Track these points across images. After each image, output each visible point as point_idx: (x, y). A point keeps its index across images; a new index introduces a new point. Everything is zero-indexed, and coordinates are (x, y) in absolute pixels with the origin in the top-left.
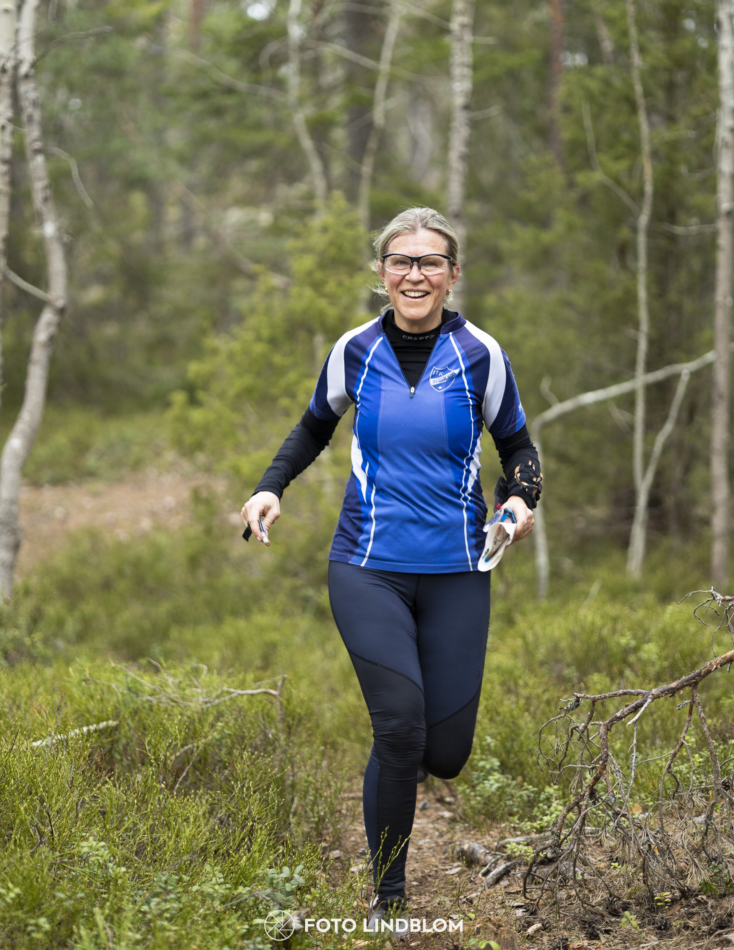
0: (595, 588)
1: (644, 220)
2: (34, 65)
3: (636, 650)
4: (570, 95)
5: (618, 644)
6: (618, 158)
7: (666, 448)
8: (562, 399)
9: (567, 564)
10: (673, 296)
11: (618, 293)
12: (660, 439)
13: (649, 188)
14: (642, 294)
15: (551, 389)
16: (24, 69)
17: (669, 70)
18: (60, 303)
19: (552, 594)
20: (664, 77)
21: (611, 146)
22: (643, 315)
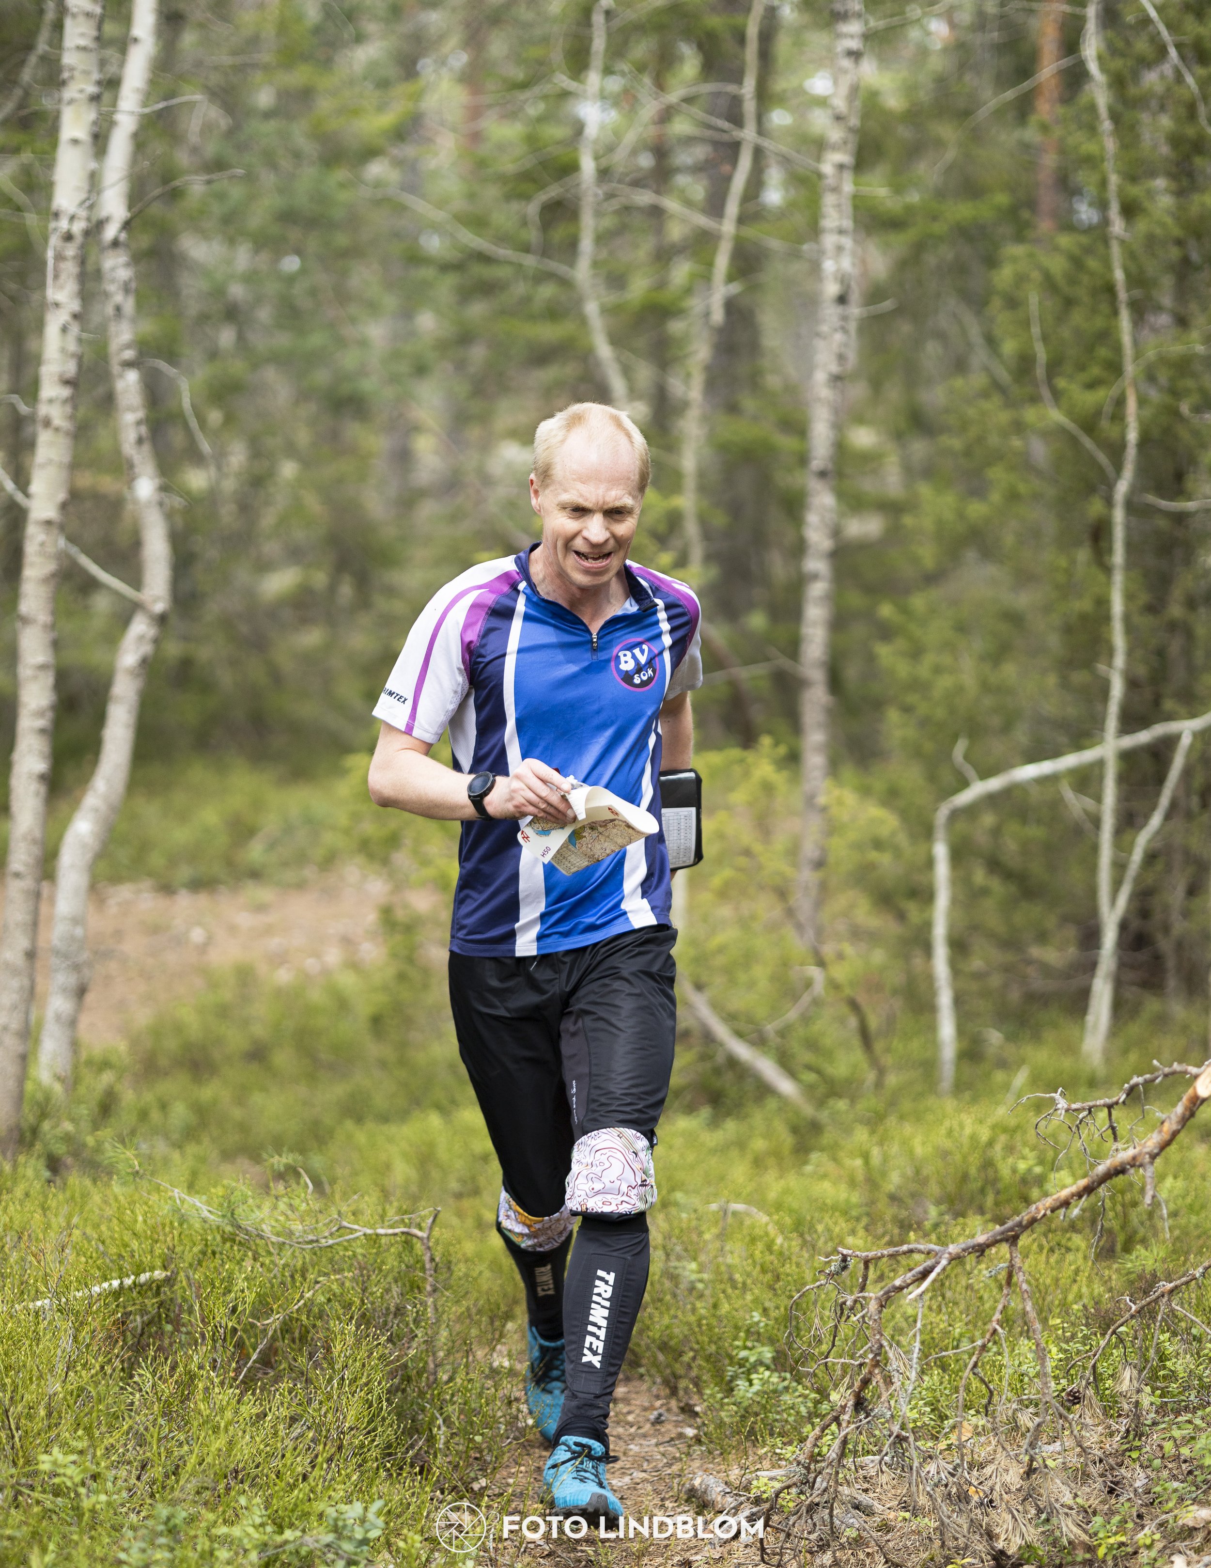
0: (1021, 1078)
1: (1122, 487)
2: (127, 225)
3: (1040, 1181)
4: (1021, 279)
5: (1014, 1171)
6: (1091, 386)
7: (1151, 857)
8: (985, 774)
9: (995, 1037)
10: (1176, 611)
11: (1084, 605)
12: (1143, 840)
13: (1132, 436)
14: (1117, 606)
15: (966, 757)
16: (111, 232)
17: (1179, 243)
18: (159, 607)
19: (960, 1087)
20: (1174, 253)
21: (1081, 367)
22: (1119, 639)
